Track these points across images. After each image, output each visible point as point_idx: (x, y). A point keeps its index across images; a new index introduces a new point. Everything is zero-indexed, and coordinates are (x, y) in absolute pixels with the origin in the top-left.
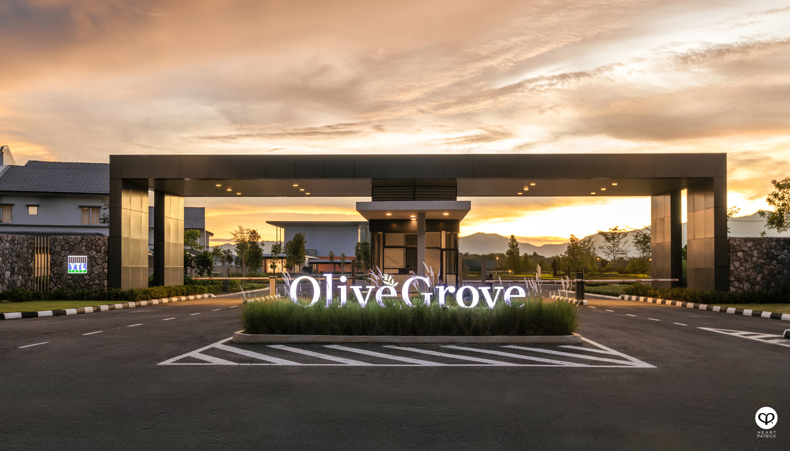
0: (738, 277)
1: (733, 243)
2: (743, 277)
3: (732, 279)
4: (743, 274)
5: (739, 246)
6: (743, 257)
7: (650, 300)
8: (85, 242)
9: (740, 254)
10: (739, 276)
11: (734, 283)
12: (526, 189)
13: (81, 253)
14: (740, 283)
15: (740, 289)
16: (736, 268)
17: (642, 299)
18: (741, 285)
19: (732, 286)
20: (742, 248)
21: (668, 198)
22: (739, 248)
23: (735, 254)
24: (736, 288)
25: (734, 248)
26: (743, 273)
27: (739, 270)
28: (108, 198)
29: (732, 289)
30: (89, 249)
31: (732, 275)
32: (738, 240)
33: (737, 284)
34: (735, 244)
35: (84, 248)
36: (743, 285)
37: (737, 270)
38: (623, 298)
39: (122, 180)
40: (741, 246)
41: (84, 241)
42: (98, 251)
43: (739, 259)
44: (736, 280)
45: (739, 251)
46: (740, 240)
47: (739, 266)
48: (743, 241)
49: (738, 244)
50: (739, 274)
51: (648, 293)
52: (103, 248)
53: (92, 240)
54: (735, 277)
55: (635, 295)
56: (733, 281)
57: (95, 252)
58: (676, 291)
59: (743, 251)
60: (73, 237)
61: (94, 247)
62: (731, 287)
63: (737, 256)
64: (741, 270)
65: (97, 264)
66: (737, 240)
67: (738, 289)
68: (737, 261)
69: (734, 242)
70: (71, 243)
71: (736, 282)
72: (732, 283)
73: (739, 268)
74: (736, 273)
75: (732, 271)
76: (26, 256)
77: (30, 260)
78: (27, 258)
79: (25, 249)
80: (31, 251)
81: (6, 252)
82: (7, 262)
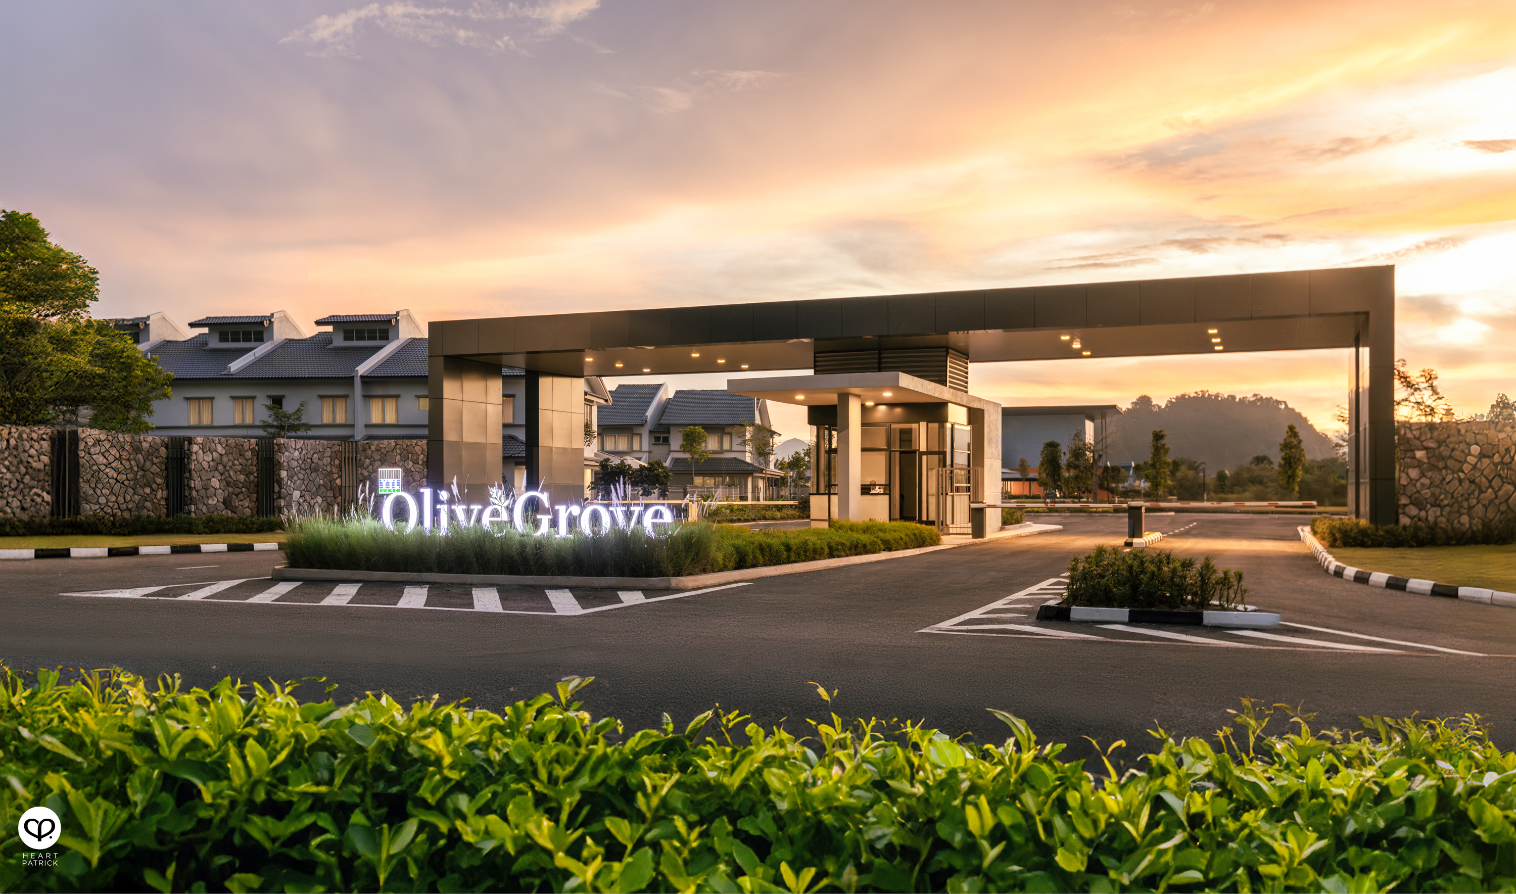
0: (1416, 498)
1: (1405, 434)
2: (1427, 497)
3: (1404, 500)
4: (1427, 493)
5: (1418, 439)
6: (1426, 460)
8: (400, 449)
9: (1420, 454)
10: (1417, 495)
11: (1407, 509)
13: (394, 464)
14: (1421, 510)
15: (1420, 520)
16: (1411, 480)
18: (1423, 513)
19: (1404, 513)
20: (1424, 443)
22: (1418, 443)
23: (1409, 454)
24: (1412, 518)
25: (1408, 442)
26: (1428, 491)
27: (1418, 484)
29: (1404, 520)
30: (404, 458)
31: (1404, 494)
32: (1417, 427)
33: (1413, 511)
34: (1409, 435)
35: (398, 457)
36: (1427, 512)
37: (1415, 485)
39: (443, 357)
40: (1423, 438)
41: (398, 447)
42: (415, 462)
43: (1419, 464)
44: (1411, 503)
45: (1419, 449)
46: (1420, 429)
47: (1417, 477)
48: (1427, 429)
49: (1417, 436)
50: (1418, 492)
52: (422, 456)
53: (408, 446)
54: (1410, 497)
56: (1405, 505)
57: (411, 463)
59: (1426, 448)
60: (386, 442)
61: (410, 455)
62: (1401, 516)
63: (1414, 458)
64: (1423, 485)
65: (414, 481)
66: (1413, 428)
67: (1416, 519)
68: (1414, 467)
69: (1408, 431)
70: (382, 450)
71: (1412, 507)
72: (1404, 509)
73: (1417, 480)
74: (1411, 490)
75: (1404, 486)
76: (329, 469)
77: (336, 476)
78: (331, 473)
79: (327, 460)
80: (337, 462)
81: (295, 464)
82: (296, 478)
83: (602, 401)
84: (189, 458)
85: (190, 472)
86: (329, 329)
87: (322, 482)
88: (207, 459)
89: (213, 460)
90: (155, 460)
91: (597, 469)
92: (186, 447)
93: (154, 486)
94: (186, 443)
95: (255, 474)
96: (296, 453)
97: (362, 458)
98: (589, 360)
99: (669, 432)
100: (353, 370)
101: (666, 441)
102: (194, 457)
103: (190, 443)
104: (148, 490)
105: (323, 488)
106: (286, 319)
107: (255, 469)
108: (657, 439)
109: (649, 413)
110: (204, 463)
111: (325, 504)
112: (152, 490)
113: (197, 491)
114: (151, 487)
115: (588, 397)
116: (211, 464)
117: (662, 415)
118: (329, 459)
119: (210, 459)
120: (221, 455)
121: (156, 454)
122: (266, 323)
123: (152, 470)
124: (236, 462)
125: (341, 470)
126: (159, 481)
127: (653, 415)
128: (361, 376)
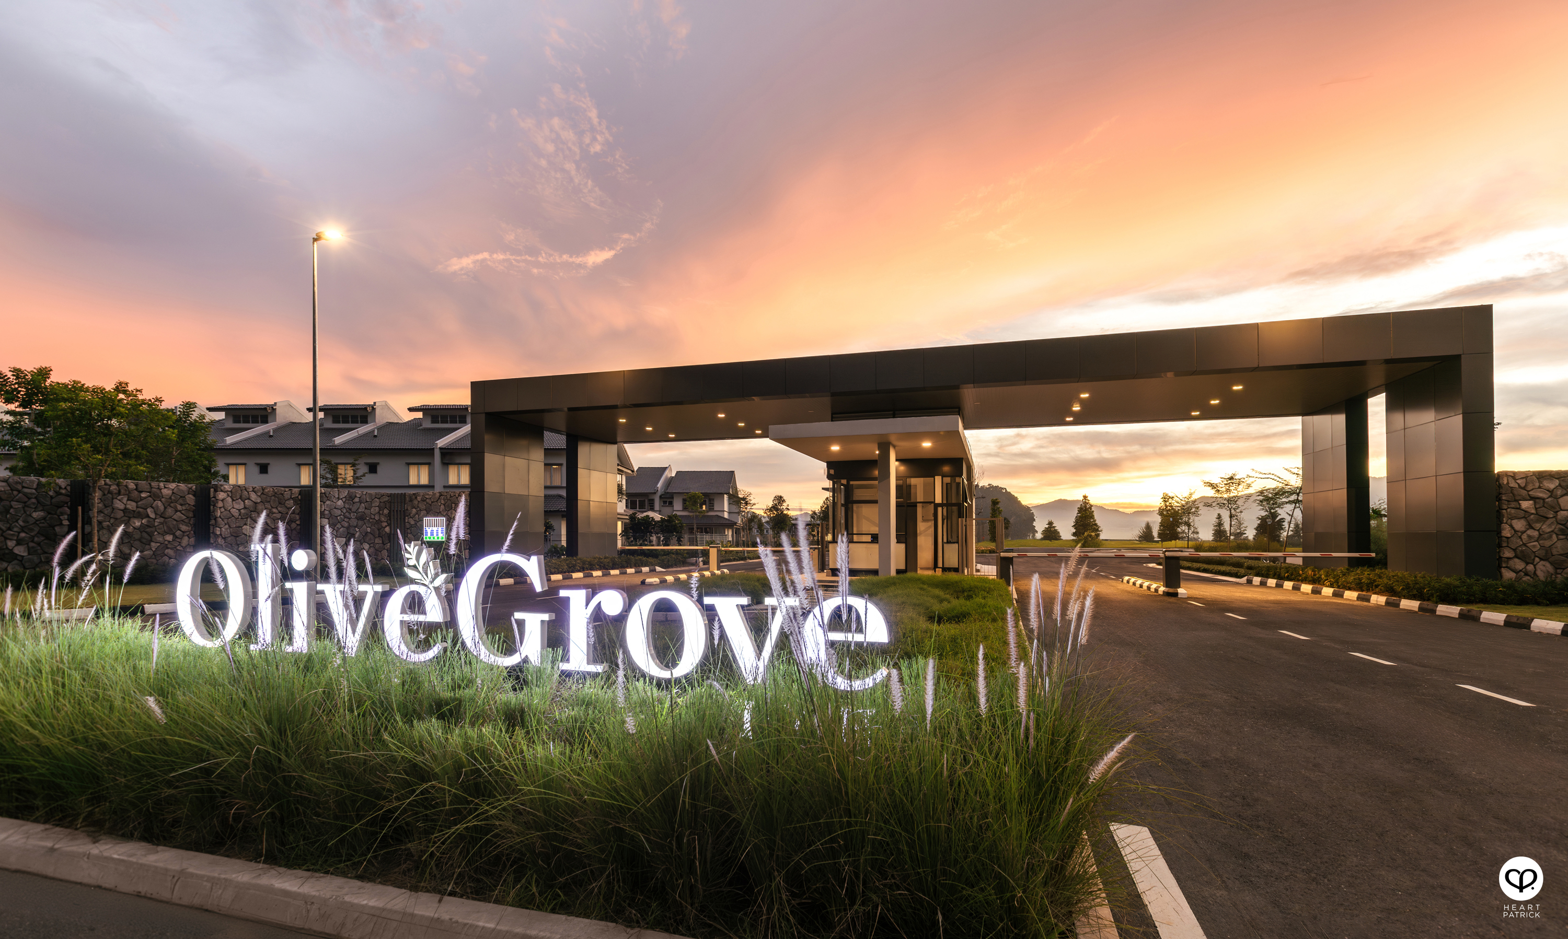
0: (1522, 552)
1: (1508, 484)
2: (1535, 550)
3: (1507, 554)
4: (1534, 546)
5: (1524, 489)
6: (1533, 511)
7: (1306, 588)
8: (444, 500)
9: (1526, 505)
10: (1524, 548)
11: (1511, 563)
12: (1076, 408)
13: (438, 514)
14: (1527, 564)
15: (1527, 575)
16: (1516, 532)
17: (1288, 585)
18: (1530, 568)
19: (1508, 568)
20: (1531, 493)
21: (1340, 420)
22: (1524, 493)
23: (1513, 505)
24: (1516, 572)
25: (1512, 492)
26: (1535, 544)
27: (1524, 537)
28: (565, 452)
29: (1508, 575)
30: (448, 508)
31: (1507, 547)
32: (1523, 476)
33: (1519, 565)
35: (442, 507)
36: (1535, 566)
37: (1520, 538)
38: (1249, 582)
39: (484, 415)
40: (1530, 488)
41: (442, 497)
43: (1525, 515)
44: (1516, 557)
45: (1524, 499)
46: (1527, 478)
47: (1523, 529)
48: (1535, 479)
49: (1522, 485)
50: (1525, 545)
51: (1300, 575)
53: (451, 497)
54: (1515, 550)
55: (1273, 578)
56: (1509, 559)
57: (454, 513)
58: (1366, 574)
59: (1533, 499)
61: (453, 506)
62: (1504, 571)
63: (1519, 509)
64: (1530, 537)
66: (1518, 477)
67: (1522, 574)
68: (1519, 518)
69: (1511, 480)
70: (428, 500)
71: (1516, 561)
72: (1507, 563)
73: (1523, 533)
74: (1515, 542)
75: (1508, 538)
76: (377, 518)
77: (384, 524)
78: (380, 521)
79: (375, 510)
80: (386, 511)
81: (338, 512)
82: (339, 526)
83: (629, 472)
84: (214, 506)
85: (215, 519)
86: (419, 415)
87: (369, 530)
88: (236, 506)
89: (245, 508)
90: (179, 507)
91: (628, 521)
92: (212, 495)
93: (178, 533)
94: (212, 490)
95: (298, 522)
96: (340, 503)
97: (409, 509)
98: (623, 421)
99: (673, 498)
100: (434, 444)
101: (671, 504)
102: (220, 504)
103: (216, 491)
104: (169, 538)
105: (370, 536)
106: (387, 406)
107: (298, 517)
108: (665, 502)
109: (659, 485)
110: (233, 511)
111: (372, 550)
112: (175, 537)
113: (224, 538)
114: (174, 534)
115: (620, 467)
116: (242, 511)
117: (668, 486)
118: (377, 509)
119: (242, 506)
120: (256, 503)
121: (181, 501)
122: (369, 409)
123: (175, 517)
124: (274, 510)
125: (390, 519)
126: (184, 528)
127: (662, 487)
128: (440, 448)
